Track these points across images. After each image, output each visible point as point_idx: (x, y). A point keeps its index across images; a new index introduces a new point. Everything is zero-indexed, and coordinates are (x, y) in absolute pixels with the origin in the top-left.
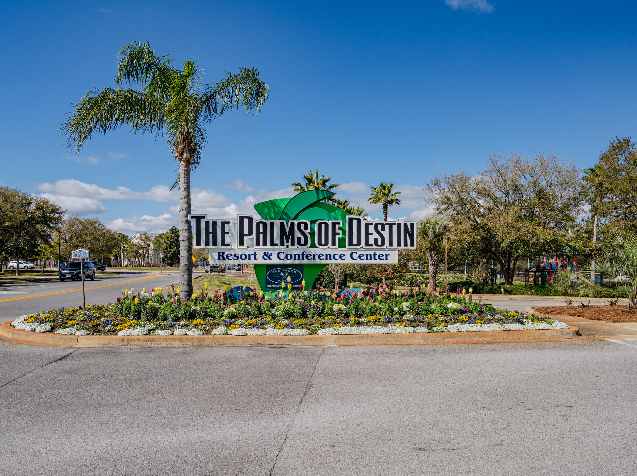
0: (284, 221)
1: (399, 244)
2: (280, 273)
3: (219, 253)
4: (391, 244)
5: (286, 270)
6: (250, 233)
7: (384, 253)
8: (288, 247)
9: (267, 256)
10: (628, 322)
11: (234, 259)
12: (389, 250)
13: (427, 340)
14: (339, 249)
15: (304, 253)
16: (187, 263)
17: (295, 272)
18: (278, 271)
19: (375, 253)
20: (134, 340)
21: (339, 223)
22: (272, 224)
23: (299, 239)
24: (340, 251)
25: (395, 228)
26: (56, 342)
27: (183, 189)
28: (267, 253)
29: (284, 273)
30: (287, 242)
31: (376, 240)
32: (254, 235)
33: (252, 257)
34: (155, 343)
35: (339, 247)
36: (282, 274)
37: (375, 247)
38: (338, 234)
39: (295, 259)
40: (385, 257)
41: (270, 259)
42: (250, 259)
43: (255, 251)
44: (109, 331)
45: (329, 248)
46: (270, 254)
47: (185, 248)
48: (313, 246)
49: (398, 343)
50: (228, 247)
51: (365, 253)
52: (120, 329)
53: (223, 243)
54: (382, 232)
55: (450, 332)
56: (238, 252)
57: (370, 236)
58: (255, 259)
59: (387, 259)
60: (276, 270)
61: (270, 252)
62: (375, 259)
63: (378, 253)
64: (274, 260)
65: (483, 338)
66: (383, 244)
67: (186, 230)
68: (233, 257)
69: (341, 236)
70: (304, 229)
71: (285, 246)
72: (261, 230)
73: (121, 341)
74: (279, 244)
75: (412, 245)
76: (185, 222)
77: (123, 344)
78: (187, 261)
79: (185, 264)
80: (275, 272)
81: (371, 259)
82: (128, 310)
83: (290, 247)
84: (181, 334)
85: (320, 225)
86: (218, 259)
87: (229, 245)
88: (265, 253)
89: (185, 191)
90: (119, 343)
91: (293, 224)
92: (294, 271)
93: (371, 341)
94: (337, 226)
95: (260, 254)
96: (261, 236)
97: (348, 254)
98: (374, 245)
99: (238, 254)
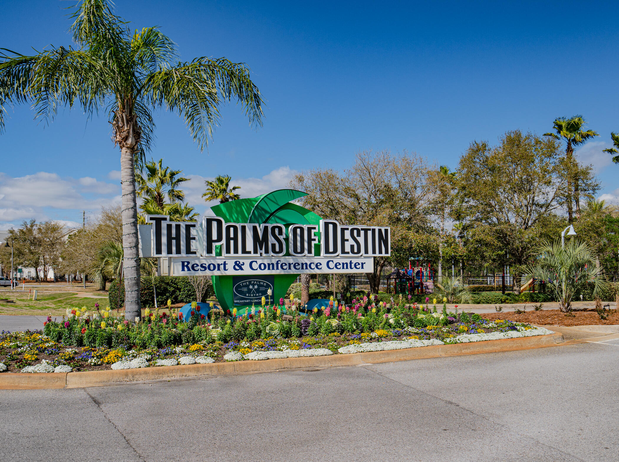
0: (257, 225)
1: (374, 252)
2: (249, 285)
3: (183, 263)
4: (366, 252)
5: (255, 282)
6: (219, 239)
7: (360, 261)
8: (261, 254)
9: (238, 266)
10: (583, 325)
11: (201, 270)
12: (365, 257)
13: (447, 352)
14: (316, 257)
15: (279, 262)
16: (135, 275)
17: (265, 284)
18: (246, 283)
19: (351, 261)
20: (141, 374)
21: (315, 228)
22: (244, 228)
23: (273, 246)
24: (316, 260)
25: (370, 233)
26: (34, 383)
27: (128, 183)
28: (238, 263)
29: (253, 285)
30: (261, 249)
31: (352, 247)
32: (224, 241)
33: (222, 267)
34: (167, 375)
35: (315, 255)
36: (251, 287)
37: (351, 255)
38: (314, 240)
39: (269, 269)
40: (360, 266)
41: (242, 269)
42: (219, 269)
43: (224, 261)
44: (95, 365)
45: (305, 256)
46: (241, 263)
47: (132, 257)
48: (288, 254)
49: (422, 357)
50: (194, 255)
51: (341, 261)
52: (108, 361)
53: (189, 251)
54: (358, 238)
55: (462, 342)
56: (204, 262)
57: (346, 242)
58: (225, 269)
59: (362, 268)
60: (244, 282)
61: (241, 261)
62: (351, 268)
63: (354, 261)
64: (247, 271)
65: (493, 347)
66: (359, 251)
67: (134, 234)
68: (199, 267)
69: (317, 242)
70: (279, 235)
71: (259, 255)
72: (232, 235)
73: (124, 377)
74: (252, 252)
75: (387, 252)
76: (132, 224)
77: (128, 380)
78: (135, 273)
79: (133, 277)
80: (243, 284)
81: (347, 268)
82: (93, 338)
83: (264, 255)
84: (191, 363)
85: (295, 230)
86: (182, 271)
87: (195, 253)
88: (236, 263)
89: (130, 185)
90: (121, 378)
91: (266, 228)
92: (264, 282)
93: (396, 357)
94: (313, 231)
95: (230, 264)
96: (232, 242)
97: (324, 262)
98: (350, 253)
99: (205, 264)
